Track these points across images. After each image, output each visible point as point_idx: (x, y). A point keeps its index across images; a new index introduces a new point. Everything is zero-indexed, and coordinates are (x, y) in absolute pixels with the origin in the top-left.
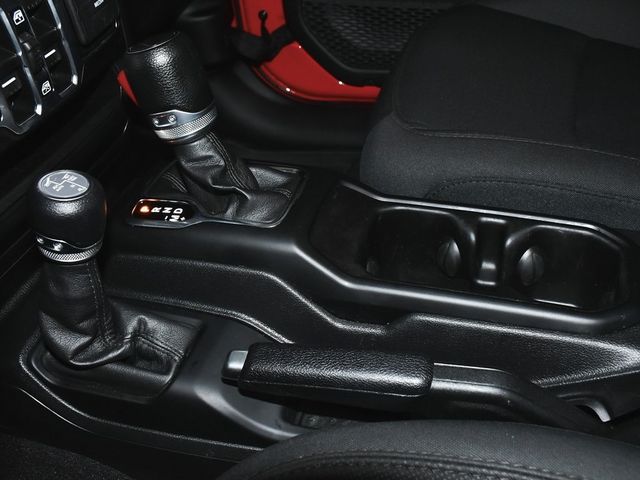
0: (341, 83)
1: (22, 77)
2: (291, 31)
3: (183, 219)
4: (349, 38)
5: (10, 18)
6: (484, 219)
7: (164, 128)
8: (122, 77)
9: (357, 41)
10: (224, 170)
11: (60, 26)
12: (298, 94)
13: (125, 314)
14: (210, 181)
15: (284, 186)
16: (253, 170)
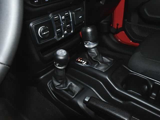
0: (131, 41)
1: (61, 29)
2: (123, 29)
3: (86, 64)
4: (135, 32)
5: (61, 17)
6: (156, 83)
7: (86, 45)
8: (80, 33)
9: (137, 33)
10: (97, 56)
11: (71, 21)
12: (121, 42)
13: (69, 81)
14: (93, 58)
15: (109, 63)
16: (103, 57)
